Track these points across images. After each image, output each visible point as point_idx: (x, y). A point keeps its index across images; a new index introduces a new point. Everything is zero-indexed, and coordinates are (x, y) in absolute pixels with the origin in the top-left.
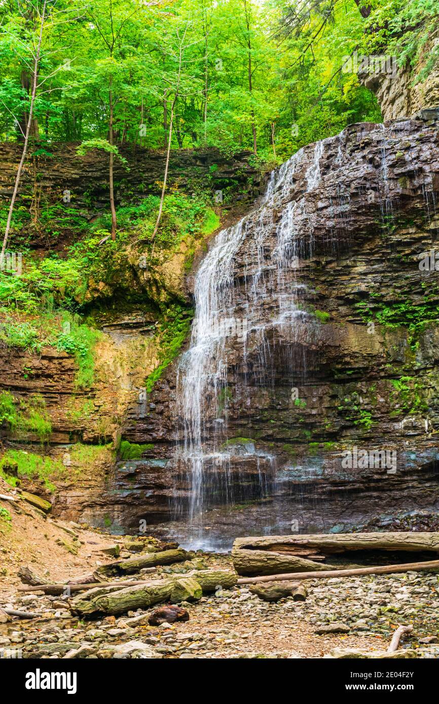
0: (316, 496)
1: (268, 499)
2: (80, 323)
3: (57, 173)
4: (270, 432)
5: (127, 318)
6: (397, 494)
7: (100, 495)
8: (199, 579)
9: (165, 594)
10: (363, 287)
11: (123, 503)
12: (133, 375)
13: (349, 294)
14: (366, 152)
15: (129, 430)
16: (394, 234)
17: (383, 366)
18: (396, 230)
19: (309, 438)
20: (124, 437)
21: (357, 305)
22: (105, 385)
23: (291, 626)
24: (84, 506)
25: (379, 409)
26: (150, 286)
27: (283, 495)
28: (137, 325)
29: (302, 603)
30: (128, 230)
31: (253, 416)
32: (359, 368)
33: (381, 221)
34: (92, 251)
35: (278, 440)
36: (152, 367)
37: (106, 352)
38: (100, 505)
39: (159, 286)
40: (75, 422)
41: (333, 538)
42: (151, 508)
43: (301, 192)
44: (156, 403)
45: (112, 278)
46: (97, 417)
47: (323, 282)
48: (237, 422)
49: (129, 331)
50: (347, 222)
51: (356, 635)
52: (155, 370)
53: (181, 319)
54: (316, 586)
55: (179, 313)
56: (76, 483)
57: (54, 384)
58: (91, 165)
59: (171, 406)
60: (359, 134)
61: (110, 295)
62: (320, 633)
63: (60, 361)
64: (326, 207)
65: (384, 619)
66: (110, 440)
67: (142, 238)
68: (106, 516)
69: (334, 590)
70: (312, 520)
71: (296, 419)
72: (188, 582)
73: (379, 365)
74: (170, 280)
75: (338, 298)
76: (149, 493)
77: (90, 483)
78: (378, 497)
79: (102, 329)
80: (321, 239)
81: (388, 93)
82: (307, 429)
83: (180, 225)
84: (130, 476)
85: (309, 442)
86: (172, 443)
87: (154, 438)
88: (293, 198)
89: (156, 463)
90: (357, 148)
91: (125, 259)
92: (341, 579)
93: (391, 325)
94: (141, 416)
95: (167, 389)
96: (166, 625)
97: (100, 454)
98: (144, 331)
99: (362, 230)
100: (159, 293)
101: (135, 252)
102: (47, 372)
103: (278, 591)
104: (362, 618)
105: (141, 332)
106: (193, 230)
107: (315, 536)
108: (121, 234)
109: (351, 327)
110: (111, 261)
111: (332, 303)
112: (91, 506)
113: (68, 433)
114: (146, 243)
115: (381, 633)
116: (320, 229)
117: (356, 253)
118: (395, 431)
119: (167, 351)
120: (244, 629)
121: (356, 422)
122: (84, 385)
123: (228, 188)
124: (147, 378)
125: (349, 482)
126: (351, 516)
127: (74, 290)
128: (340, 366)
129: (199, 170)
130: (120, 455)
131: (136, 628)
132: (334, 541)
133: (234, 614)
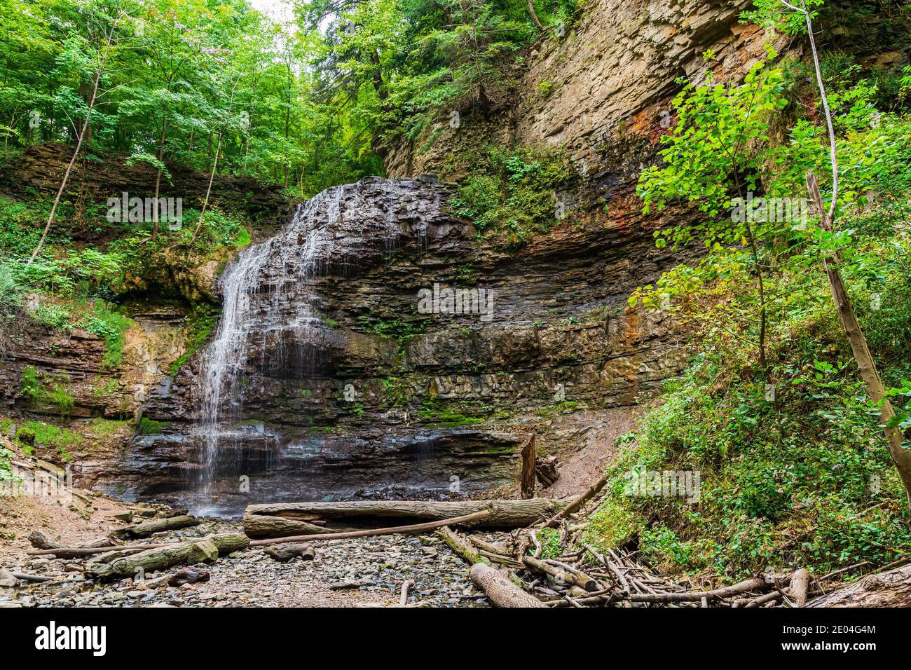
0: (313, 471)
1: (271, 473)
2: (113, 310)
3: (105, 178)
4: (278, 416)
5: (159, 310)
6: (379, 471)
7: (116, 466)
8: (216, 542)
9: (183, 556)
10: (366, 304)
11: (138, 473)
12: (160, 360)
13: (355, 308)
14: (378, 198)
15: (150, 409)
16: (394, 264)
17: (376, 368)
18: (395, 262)
19: (311, 422)
20: (144, 414)
21: (360, 318)
22: (131, 367)
23: (307, 583)
24: (98, 475)
25: (370, 402)
26: (184, 285)
27: (285, 469)
28: (168, 318)
29: (311, 562)
30: (168, 235)
31: (265, 402)
32: (357, 368)
33: (384, 253)
34: (132, 248)
35: (283, 423)
36: (179, 354)
37: (135, 338)
38: (115, 474)
39: (192, 285)
40: (98, 398)
41: (334, 505)
42: (164, 479)
43: (323, 223)
44: (179, 386)
45: (149, 274)
46: (121, 395)
47: (334, 297)
48: (249, 406)
49: (160, 322)
50: (358, 252)
51: (366, 590)
52: (180, 357)
53: (209, 315)
54: (319, 547)
55: (207, 310)
56: (93, 454)
57: (80, 362)
58: (138, 175)
59: (192, 389)
60: (372, 185)
61: (145, 288)
62: (335, 589)
63: (90, 342)
64: (342, 238)
65: (385, 574)
66: (131, 415)
67: (181, 243)
68: (120, 485)
69: (335, 550)
70: (308, 491)
71: (302, 406)
72: (206, 545)
73: (373, 366)
74: (203, 281)
75: (345, 310)
76: (164, 465)
77: (107, 454)
78: (363, 473)
79: (133, 318)
80: (336, 262)
81: (393, 160)
82: (310, 415)
83: (217, 237)
84: (147, 450)
85: (311, 426)
86: (190, 422)
87: (174, 416)
88: (316, 227)
89: (173, 438)
90: (371, 195)
91: (162, 259)
92: (340, 541)
93: (384, 336)
94: (163, 396)
95: (189, 373)
96: (187, 585)
97: (121, 429)
98: (174, 323)
99: (369, 259)
100: (191, 292)
101: (173, 255)
102: (75, 351)
103: (289, 552)
104: (367, 574)
105: (170, 323)
106: (227, 242)
107: (319, 504)
108: (161, 238)
109: (354, 334)
110: (149, 260)
111: (340, 314)
112: (106, 475)
113: (90, 408)
114: (184, 248)
115: (387, 587)
116: (336, 254)
117: (364, 277)
118: (381, 420)
119: (193, 342)
120: (264, 588)
121: (350, 412)
122: (111, 365)
123: (260, 213)
124: (172, 363)
125: (342, 460)
126: (340, 488)
127: (110, 281)
128: (342, 365)
129: (237, 194)
130: (140, 430)
131: (156, 590)
132: (335, 508)
133: (251, 574)
